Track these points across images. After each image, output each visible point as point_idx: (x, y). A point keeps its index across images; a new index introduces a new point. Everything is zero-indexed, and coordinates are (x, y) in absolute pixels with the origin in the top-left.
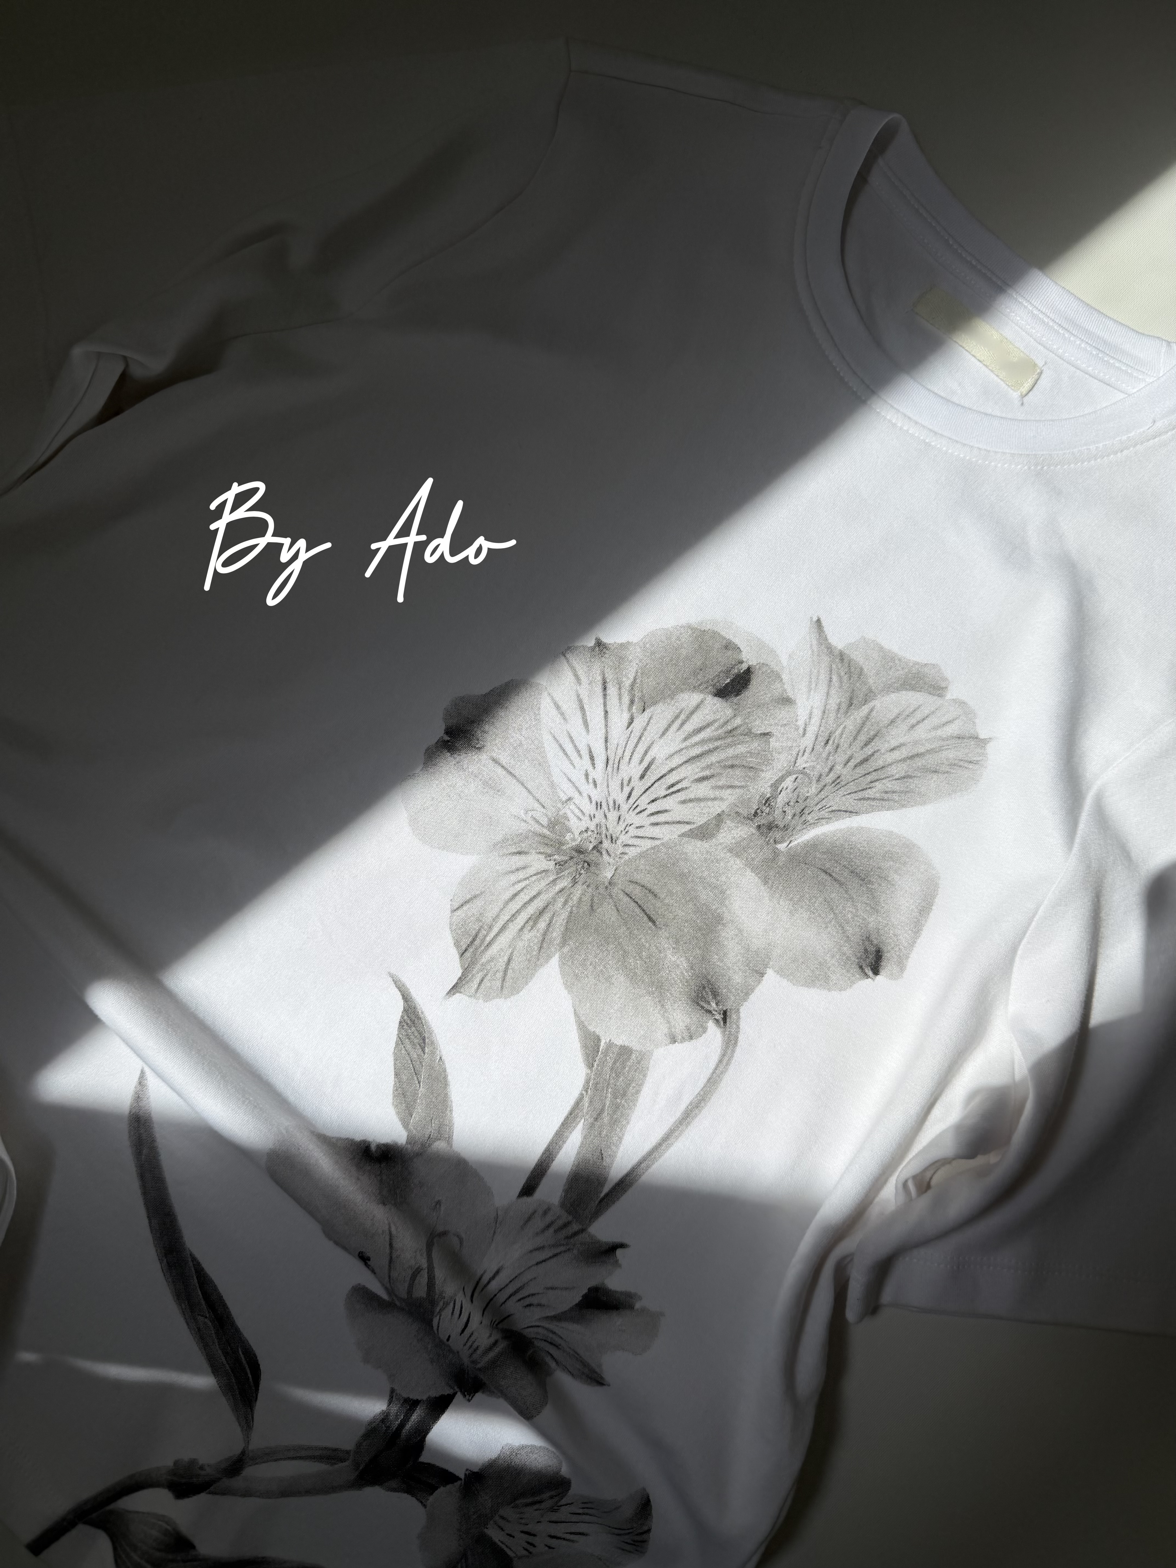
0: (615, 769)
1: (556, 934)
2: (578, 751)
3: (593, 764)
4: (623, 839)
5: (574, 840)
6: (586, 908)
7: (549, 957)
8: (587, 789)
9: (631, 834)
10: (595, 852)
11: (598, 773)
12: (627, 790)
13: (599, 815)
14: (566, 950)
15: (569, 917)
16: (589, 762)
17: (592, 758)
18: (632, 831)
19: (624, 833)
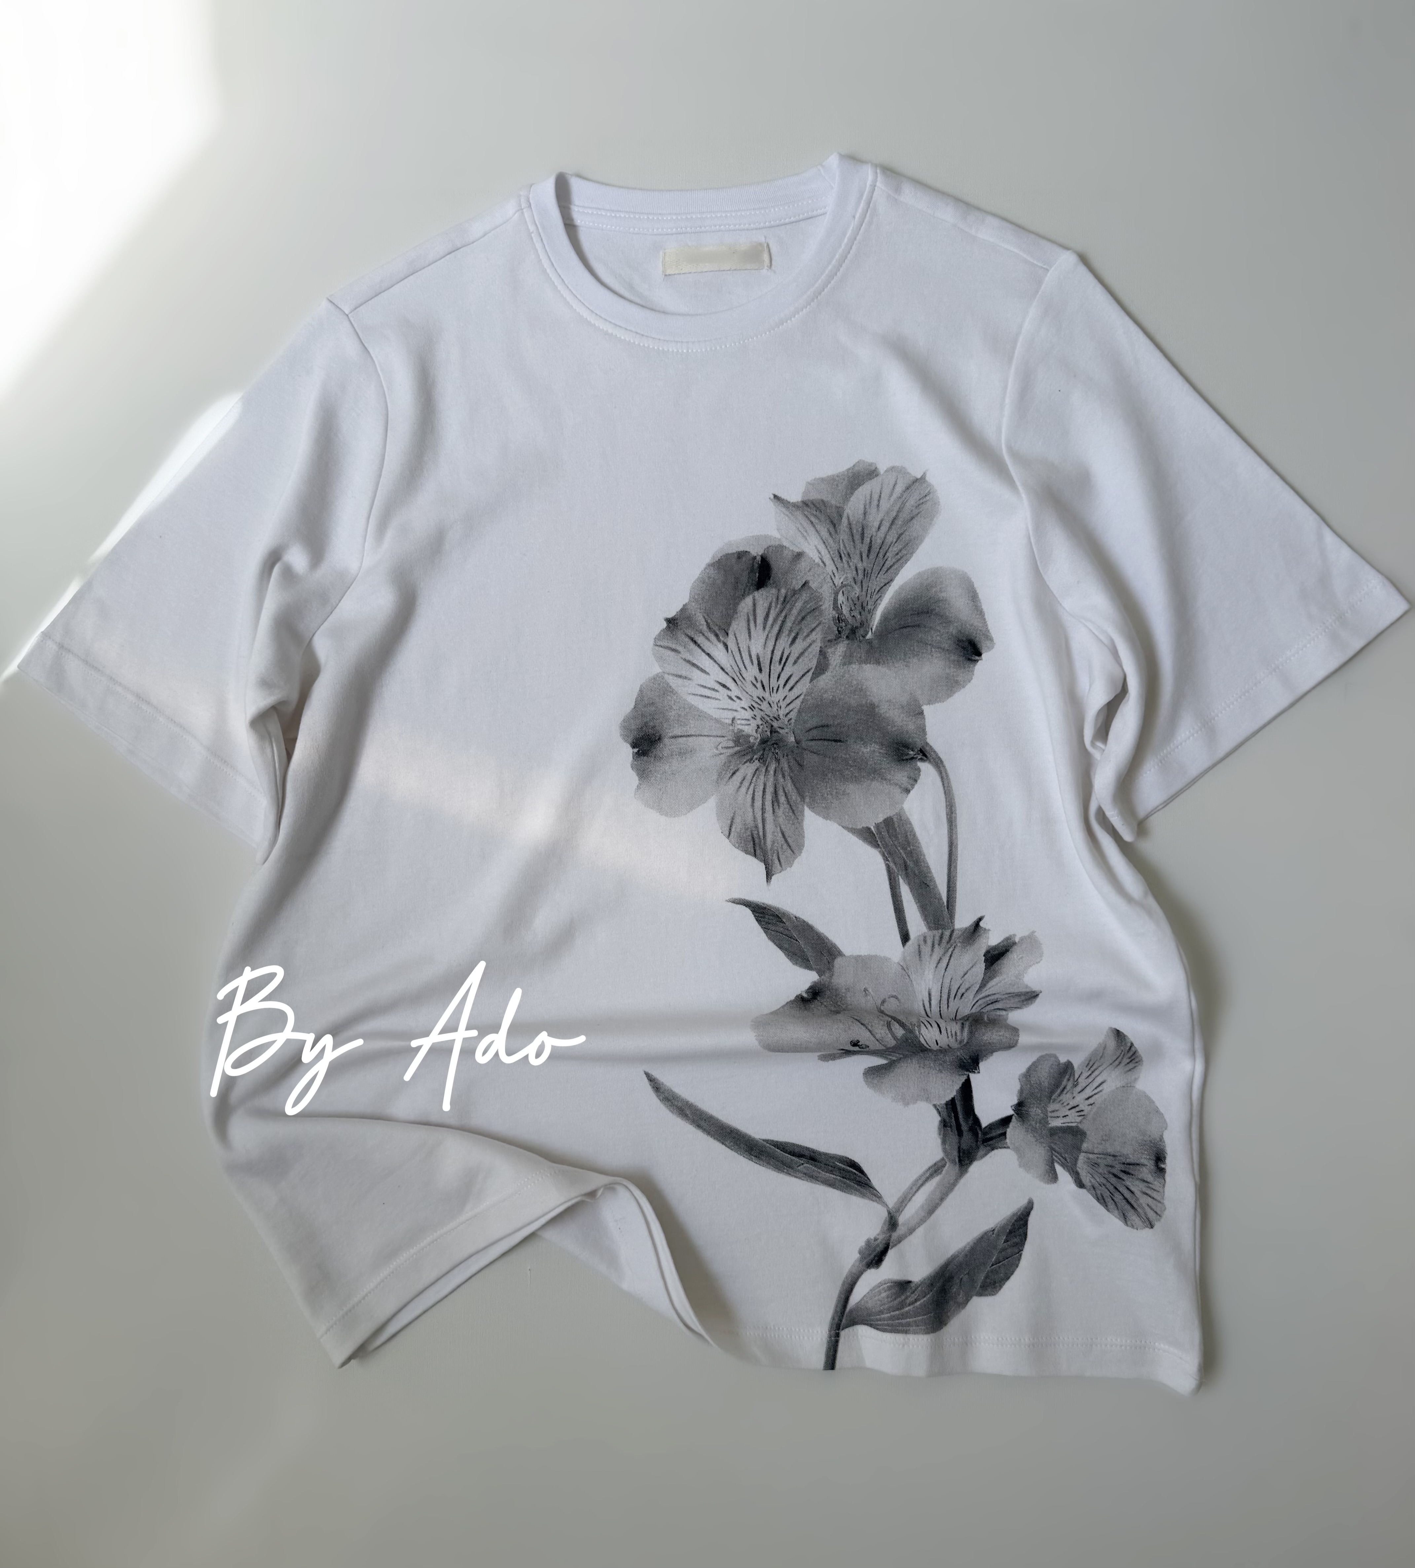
0: (742, 680)
1: (794, 796)
2: (714, 689)
3: (728, 689)
4: (782, 713)
5: (756, 739)
6: (796, 768)
7: (802, 812)
8: (737, 705)
9: (783, 706)
10: (773, 734)
11: (735, 691)
12: (759, 685)
13: (756, 712)
14: (807, 800)
15: (793, 782)
16: (725, 690)
17: (724, 686)
18: (783, 704)
19: (779, 710)
